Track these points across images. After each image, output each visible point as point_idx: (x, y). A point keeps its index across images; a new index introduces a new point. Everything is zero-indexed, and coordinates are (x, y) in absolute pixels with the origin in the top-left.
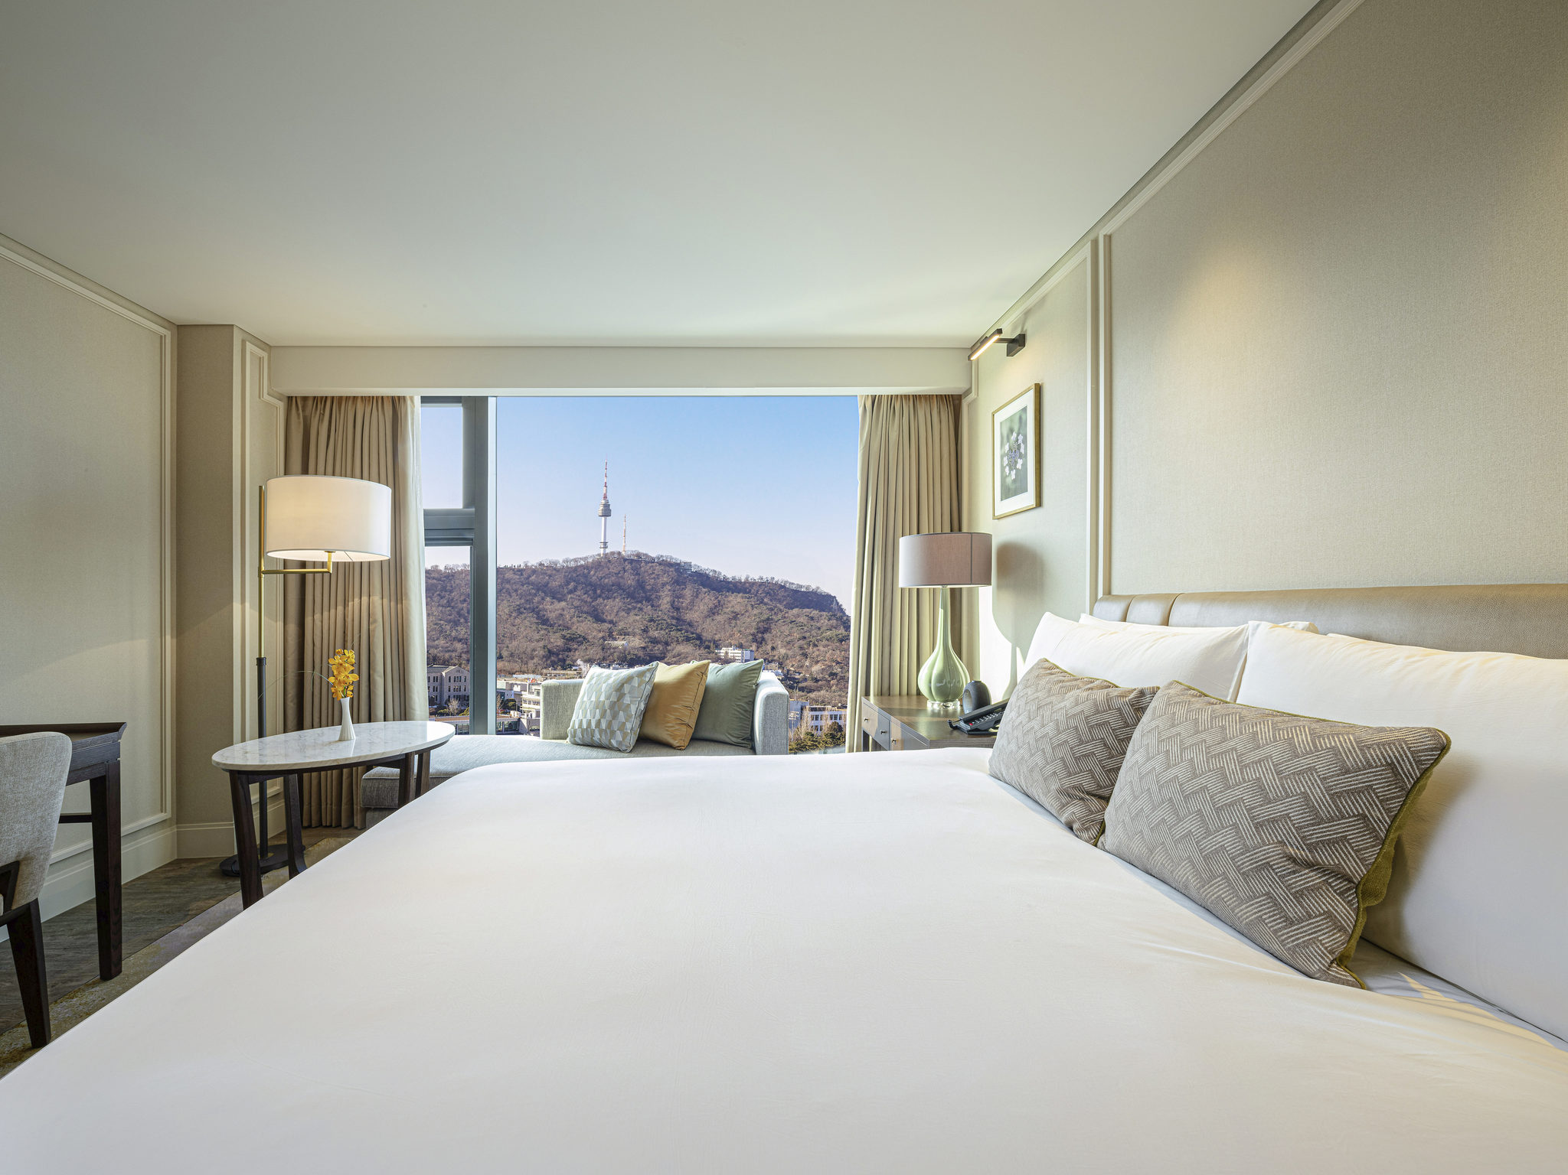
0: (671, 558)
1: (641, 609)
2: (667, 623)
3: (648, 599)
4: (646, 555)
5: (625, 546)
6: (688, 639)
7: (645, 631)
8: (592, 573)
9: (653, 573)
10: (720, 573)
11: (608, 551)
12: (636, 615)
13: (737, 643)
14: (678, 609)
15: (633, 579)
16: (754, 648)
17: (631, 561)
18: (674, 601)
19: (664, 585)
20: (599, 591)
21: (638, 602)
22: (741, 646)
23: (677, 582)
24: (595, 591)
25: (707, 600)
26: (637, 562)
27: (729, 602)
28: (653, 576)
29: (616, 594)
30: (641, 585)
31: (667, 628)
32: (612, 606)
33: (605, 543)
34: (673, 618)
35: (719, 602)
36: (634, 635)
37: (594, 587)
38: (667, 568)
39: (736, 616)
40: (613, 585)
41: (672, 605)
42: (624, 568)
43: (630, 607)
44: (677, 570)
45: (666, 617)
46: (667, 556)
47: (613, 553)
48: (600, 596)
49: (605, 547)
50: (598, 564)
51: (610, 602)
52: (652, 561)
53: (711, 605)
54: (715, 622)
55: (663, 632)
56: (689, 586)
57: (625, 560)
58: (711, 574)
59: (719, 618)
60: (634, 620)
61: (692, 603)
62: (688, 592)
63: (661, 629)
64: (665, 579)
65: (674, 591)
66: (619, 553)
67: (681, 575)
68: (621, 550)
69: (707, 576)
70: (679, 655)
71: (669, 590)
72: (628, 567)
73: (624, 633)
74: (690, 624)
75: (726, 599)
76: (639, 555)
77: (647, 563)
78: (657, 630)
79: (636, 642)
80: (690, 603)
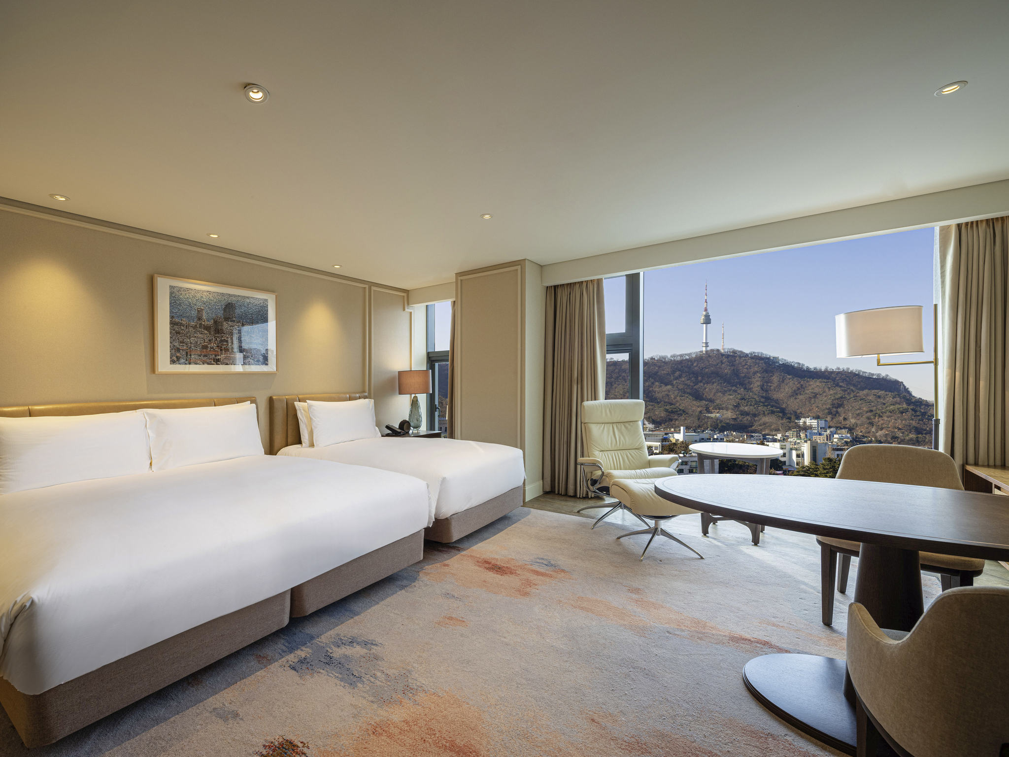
0: (762, 354)
1: (735, 391)
2: (756, 401)
3: (742, 384)
4: (741, 352)
5: (723, 346)
6: (773, 412)
7: (737, 406)
8: (695, 364)
9: (746, 365)
10: (803, 365)
11: (709, 349)
12: (730, 395)
13: (814, 415)
14: (767, 391)
15: (729, 369)
16: (829, 419)
17: (728, 356)
18: (763, 385)
19: (755, 373)
20: (700, 378)
21: (732, 386)
22: (817, 418)
23: (766, 371)
24: (697, 378)
25: (792, 384)
26: (733, 357)
27: (810, 385)
28: (746, 366)
29: (714, 380)
30: (736, 373)
31: (756, 404)
32: (710, 389)
33: (706, 343)
34: (763, 397)
35: (802, 385)
36: (727, 409)
37: (696, 374)
38: (758, 361)
39: (815, 396)
40: (712, 374)
41: (762, 388)
42: (722, 361)
43: (726, 389)
44: (765, 363)
45: (755, 397)
46: (758, 353)
47: (712, 350)
48: (701, 382)
49: (707, 346)
50: (700, 358)
51: (708, 387)
52: (747, 355)
53: (795, 388)
54: (798, 400)
55: (752, 407)
56: (776, 374)
57: (722, 355)
58: (796, 365)
59: (801, 397)
60: (730, 399)
61: (779, 386)
62: (775, 379)
63: (751, 405)
64: (756, 369)
65: (764, 378)
66: (718, 350)
67: (769, 365)
68: (720, 348)
69: (793, 367)
70: (764, 424)
71: (760, 377)
72: (725, 360)
73: (719, 408)
74: (777, 401)
75: (807, 384)
76: (734, 352)
77: (740, 357)
78: (747, 405)
79: (728, 415)
80: (777, 386)
